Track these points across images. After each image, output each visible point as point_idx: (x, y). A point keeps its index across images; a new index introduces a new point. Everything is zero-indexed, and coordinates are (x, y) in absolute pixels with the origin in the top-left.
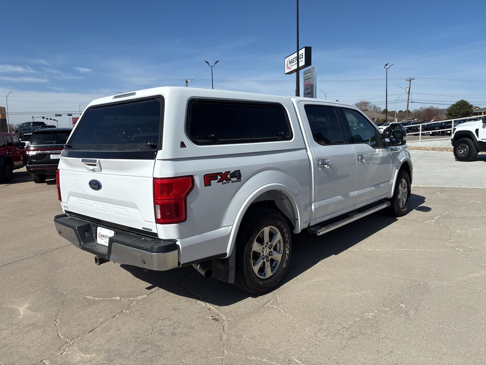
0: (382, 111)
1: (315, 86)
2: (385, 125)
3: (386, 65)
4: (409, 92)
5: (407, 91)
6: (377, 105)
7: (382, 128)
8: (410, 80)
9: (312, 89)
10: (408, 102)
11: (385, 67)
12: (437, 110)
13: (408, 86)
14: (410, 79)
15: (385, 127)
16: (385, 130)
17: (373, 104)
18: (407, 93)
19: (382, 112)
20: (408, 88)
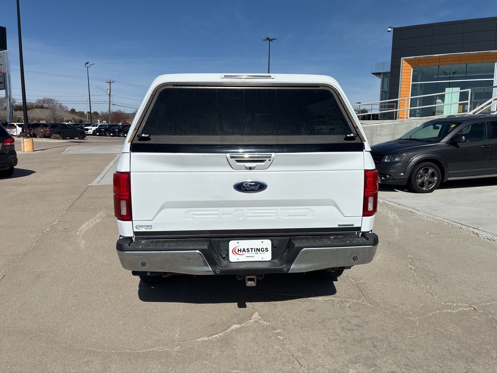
0: (70, 110)
1: (9, 75)
2: (94, 126)
3: (87, 64)
4: (110, 95)
5: (108, 93)
6: (64, 104)
7: (91, 129)
8: (110, 83)
9: (4, 78)
10: (110, 104)
11: (85, 65)
12: (123, 114)
13: (109, 88)
14: (110, 81)
15: (94, 128)
16: (94, 130)
17: (59, 102)
18: (108, 95)
19: (69, 112)
20: (109, 90)
